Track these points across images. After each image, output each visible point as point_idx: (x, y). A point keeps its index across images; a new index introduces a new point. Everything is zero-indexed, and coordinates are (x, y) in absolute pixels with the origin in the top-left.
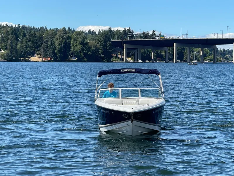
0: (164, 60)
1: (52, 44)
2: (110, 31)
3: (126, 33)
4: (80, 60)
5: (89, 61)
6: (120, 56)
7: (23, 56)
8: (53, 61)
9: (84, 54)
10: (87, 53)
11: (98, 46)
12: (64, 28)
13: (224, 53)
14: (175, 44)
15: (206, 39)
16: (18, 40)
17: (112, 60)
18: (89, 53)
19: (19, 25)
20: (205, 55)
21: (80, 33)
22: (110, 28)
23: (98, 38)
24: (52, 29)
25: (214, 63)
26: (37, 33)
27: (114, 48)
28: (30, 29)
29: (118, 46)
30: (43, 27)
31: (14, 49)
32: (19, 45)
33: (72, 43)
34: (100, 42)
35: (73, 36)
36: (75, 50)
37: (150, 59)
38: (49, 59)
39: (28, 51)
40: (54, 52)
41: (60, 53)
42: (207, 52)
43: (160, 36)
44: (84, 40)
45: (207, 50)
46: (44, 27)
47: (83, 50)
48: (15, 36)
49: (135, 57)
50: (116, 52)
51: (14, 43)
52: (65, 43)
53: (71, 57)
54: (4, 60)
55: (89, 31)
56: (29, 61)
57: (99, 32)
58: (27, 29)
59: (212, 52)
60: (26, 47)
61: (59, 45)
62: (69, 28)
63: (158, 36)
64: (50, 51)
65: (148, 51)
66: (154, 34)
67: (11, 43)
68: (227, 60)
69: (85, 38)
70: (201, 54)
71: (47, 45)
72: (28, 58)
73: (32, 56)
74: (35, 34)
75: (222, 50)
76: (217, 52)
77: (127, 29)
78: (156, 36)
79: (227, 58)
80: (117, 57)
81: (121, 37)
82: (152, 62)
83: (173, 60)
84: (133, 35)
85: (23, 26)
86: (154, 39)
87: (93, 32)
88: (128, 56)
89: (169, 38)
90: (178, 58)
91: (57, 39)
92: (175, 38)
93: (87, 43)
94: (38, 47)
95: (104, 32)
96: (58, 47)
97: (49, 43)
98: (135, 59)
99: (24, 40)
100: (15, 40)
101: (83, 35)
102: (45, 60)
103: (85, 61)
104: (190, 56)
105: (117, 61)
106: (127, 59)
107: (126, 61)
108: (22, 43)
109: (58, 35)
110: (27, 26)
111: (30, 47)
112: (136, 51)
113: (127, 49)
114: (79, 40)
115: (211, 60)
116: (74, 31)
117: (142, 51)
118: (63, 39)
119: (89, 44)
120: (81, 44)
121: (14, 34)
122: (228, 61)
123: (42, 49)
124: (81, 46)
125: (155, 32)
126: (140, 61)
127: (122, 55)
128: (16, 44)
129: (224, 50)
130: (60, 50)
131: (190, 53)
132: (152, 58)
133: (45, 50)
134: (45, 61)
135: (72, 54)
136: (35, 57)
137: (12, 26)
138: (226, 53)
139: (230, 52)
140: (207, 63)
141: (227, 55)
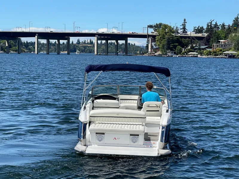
13: (27, 45)
15: (11, 32)
20: (10, 46)
25: (19, 53)
42: (12, 44)
45: (12, 42)
59: (17, 44)
68: (30, 51)
70: (7, 45)
75: (25, 42)
76: (21, 44)
79: (30, 49)
115: (16, 51)
122: (31, 52)
129: (27, 42)
138: (29, 44)
139: (33, 44)
140: (12, 53)
141: (30, 47)
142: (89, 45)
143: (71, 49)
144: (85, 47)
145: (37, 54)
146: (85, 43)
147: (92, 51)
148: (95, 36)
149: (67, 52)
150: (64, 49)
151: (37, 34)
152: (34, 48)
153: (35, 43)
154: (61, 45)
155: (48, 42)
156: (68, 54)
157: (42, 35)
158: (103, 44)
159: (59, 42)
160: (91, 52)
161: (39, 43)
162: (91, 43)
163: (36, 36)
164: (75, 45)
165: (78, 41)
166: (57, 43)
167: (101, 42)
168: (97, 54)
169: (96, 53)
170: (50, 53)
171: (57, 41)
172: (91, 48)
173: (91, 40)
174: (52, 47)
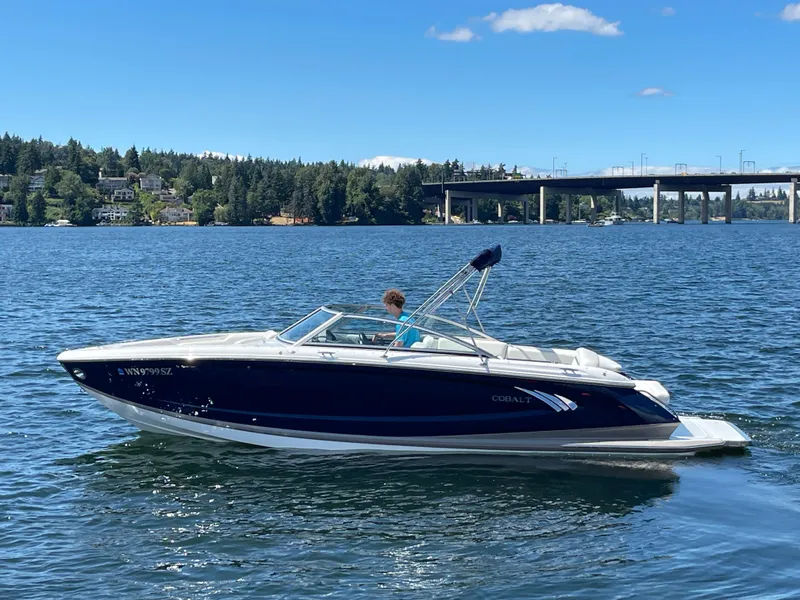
0: (521, 219)
1: (310, 193)
2: (420, 165)
3: (450, 170)
4: (363, 222)
5: (379, 223)
6: (438, 214)
7: (258, 216)
8: (313, 224)
9: (372, 210)
10: (377, 208)
11: (397, 194)
12: (333, 163)
14: (542, 188)
16: (248, 187)
17: (423, 220)
18: (381, 208)
19: (249, 157)
21: (363, 171)
22: (420, 161)
23: (397, 179)
24: (311, 164)
26: (283, 171)
27: (427, 199)
28: (270, 165)
29: (435, 194)
30: (294, 161)
31: (240, 202)
32: (250, 195)
33: (348, 189)
34: (401, 187)
35: (351, 176)
36: (355, 203)
37: (494, 217)
39: (267, 205)
40: (314, 207)
41: (327, 209)
42: (604, 203)
43: (514, 174)
44: (370, 185)
46: (297, 161)
47: (369, 203)
48: (242, 178)
49: (466, 214)
50: (429, 205)
51: (240, 192)
52: (335, 190)
53: (347, 216)
54: (222, 224)
55: (381, 166)
56: (270, 224)
57: (400, 168)
58: (265, 165)
60: (264, 198)
62: (343, 162)
63: (510, 175)
64: (308, 206)
65: (491, 203)
66: (502, 170)
67: (236, 191)
69: (372, 181)
70: (593, 206)
71: (302, 195)
72: (267, 218)
73: (274, 216)
74: (279, 174)
76: (622, 202)
77: (451, 162)
78: (506, 175)
79: (641, 214)
80: (433, 215)
81: (440, 178)
82: (499, 224)
83: (539, 220)
84: (463, 172)
85: (257, 159)
86: (503, 180)
87: (388, 168)
88: (453, 212)
89: (532, 177)
90: (547, 216)
91: (321, 183)
92: (543, 177)
93: (377, 190)
94: (285, 198)
95: (408, 168)
96: (321, 197)
97: (306, 190)
98: (467, 218)
100: (242, 185)
101: (369, 174)
102: (299, 222)
103: (372, 224)
104: (571, 210)
105: (434, 221)
106: (452, 218)
107: (450, 221)
108: (254, 190)
109: (321, 176)
110: (265, 160)
111: (270, 198)
112: (467, 203)
113: (452, 199)
114: (362, 184)
116: (352, 167)
117: (481, 202)
118: (332, 182)
119: (381, 192)
120: (365, 191)
121: (242, 174)
123: (293, 202)
124: (365, 195)
125: (504, 168)
126: (476, 222)
127: (442, 211)
128: (245, 193)
129: (636, 198)
130: (326, 202)
131: (570, 206)
132: (500, 216)
133: (299, 204)
134: (299, 225)
135: (349, 209)
136: (280, 216)
137: (236, 160)
145: (658, 223)
146: (766, 197)
148: (790, 181)
149: (724, 218)
154: (687, 201)
155: (683, 197)
156: (727, 222)
159: (706, 196)
161: (661, 201)
162: (753, 196)
173: (751, 191)
174: (691, 208)
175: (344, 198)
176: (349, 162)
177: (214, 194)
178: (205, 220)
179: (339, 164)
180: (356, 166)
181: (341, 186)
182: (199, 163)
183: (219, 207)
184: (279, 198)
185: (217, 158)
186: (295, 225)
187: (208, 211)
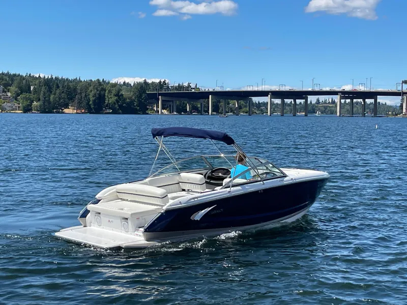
0: (199, 112)
1: (86, 96)
2: (145, 82)
3: (162, 85)
4: (115, 112)
5: (124, 113)
6: (155, 108)
7: (57, 108)
8: (87, 113)
9: (119, 106)
10: (122, 105)
11: (133, 98)
12: (98, 80)
13: (259, 105)
14: (210, 96)
15: (241, 92)
16: (51, 92)
17: (147, 112)
18: (124, 105)
19: (52, 76)
20: (240, 107)
21: (115, 85)
22: (145, 80)
23: (133, 90)
24: (86, 80)
25: (249, 115)
26: (70, 84)
27: (149, 100)
28: (63, 80)
29: (154, 98)
30: (76, 78)
31: (46, 101)
32: (52, 96)
33: (106, 94)
34: (136, 94)
35: (108, 88)
36: (110, 102)
37: (185, 111)
38: (83, 111)
39: (62, 102)
40: (88, 104)
41: (95, 105)
42: (243, 104)
43: (196, 88)
44: (119, 92)
45: (242, 102)
46: (78, 79)
47: (118, 102)
48: (47, 88)
49: (170, 109)
50: (152, 104)
51: (47, 95)
52: (100, 94)
53: (106, 109)
54: (36, 112)
55: (124, 83)
56: (64, 113)
57: (134, 84)
58: (60, 81)
59: (248, 104)
60: (60, 99)
61: (94, 97)
62: (103, 80)
63: (194, 89)
64: (85, 103)
65: (184, 103)
66: (189, 86)
67: (44, 93)
68: (262, 112)
69: (119, 90)
70: (237, 106)
71: (81, 97)
72: (62, 109)
73: (65, 108)
74: (68, 86)
75: (257, 102)
76: (252, 104)
77: (162, 81)
78: (191, 88)
79: (262, 110)
80: (152, 109)
81: (156, 89)
82: (188, 114)
83: (209, 113)
84: (168, 87)
85: (56, 77)
86: (190, 91)
87: (128, 83)
88: (163, 108)
89: (205, 90)
90: (213, 111)
91: (91, 91)
92: (211, 90)
93: (122, 95)
94: (71, 99)
95: (139, 84)
96: (92, 99)
97: (83, 95)
98: (171, 111)
99: (58, 91)
100: (48, 91)
101: (118, 86)
102: (79, 111)
103: (119, 114)
104: (225, 108)
105: (153, 113)
106: (163, 111)
107: (162, 112)
108: (55, 94)
109: (92, 87)
110: (60, 78)
111: (64, 98)
112: (171, 103)
113: (163, 101)
114: (114, 92)
115: (246, 113)
116: (109, 83)
117: (178, 103)
118: (97, 90)
119: (124, 96)
120: (116, 96)
121: (48, 85)
122: (263, 114)
123: (76, 101)
124: (116, 98)
125: (190, 85)
126: (175, 113)
127: (158, 107)
128: (49, 96)
129: (259, 102)
130: (94, 101)
131: (225, 106)
132: (188, 110)
133: (79, 102)
134: (79, 113)
135: (107, 106)
136: (69, 108)
137: (44, 77)
138: (261, 105)
139: (265, 104)
140: (242, 115)
141: (262, 108)
142: (330, 105)
143: (309, 110)
144: (326, 108)
145: (270, 115)
146: (325, 103)
147: (333, 112)
148: (338, 95)
149: (304, 113)
150: (301, 110)
151: (270, 93)
152: (267, 109)
153: (267, 103)
154: (298, 105)
155: (283, 102)
156: (306, 115)
157: (276, 94)
158: (347, 104)
159: (295, 101)
160: (332, 114)
161: (272, 104)
162: (333, 102)
163: (269, 96)
164: (314, 105)
165: (318, 100)
166: (293, 103)
167: (345, 101)
168: (340, 116)
169: (338, 114)
170: (284, 115)
171: (292, 100)
172: (333, 109)
173: (332, 99)
174: (287, 108)
175: (104, 99)
176: (106, 80)
177: (32, 96)
178: (27, 110)
179: (101, 81)
180: (111, 82)
181: (102, 93)
182: (24, 79)
183: (35, 103)
184: (68, 98)
185: (33, 76)
186: (77, 113)
187: (28, 105)
